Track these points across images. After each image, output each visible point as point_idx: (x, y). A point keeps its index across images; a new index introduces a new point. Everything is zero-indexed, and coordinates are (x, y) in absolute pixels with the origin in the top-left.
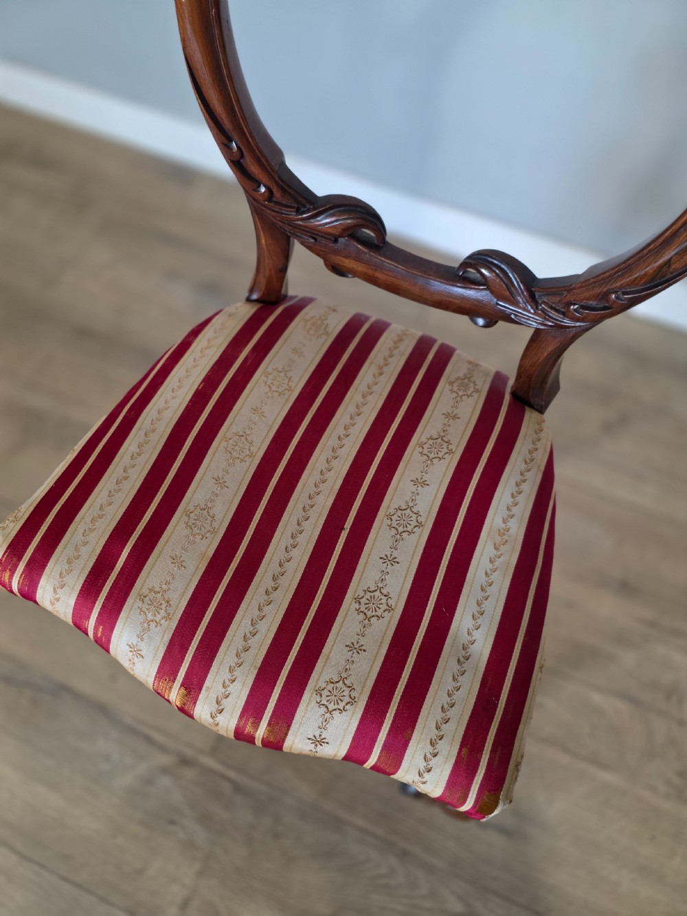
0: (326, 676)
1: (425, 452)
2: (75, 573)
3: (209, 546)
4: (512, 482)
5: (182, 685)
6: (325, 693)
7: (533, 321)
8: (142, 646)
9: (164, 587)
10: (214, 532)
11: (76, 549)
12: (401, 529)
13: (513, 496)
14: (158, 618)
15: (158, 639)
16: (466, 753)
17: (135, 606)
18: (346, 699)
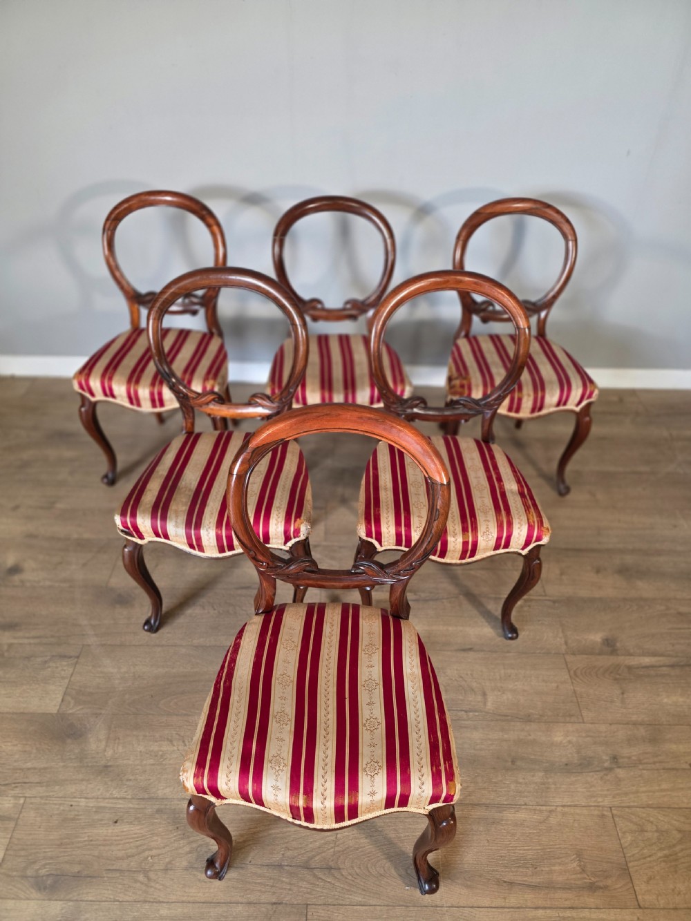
0: (365, 762)
1: (367, 652)
2: (234, 764)
3: (290, 727)
4: (407, 653)
5: (304, 794)
6: (367, 769)
7: (390, 581)
8: (278, 784)
9: (279, 752)
10: (289, 720)
11: (231, 752)
12: (370, 689)
13: (410, 658)
14: (281, 767)
15: (285, 778)
16: (434, 769)
17: (269, 767)
18: (378, 768)
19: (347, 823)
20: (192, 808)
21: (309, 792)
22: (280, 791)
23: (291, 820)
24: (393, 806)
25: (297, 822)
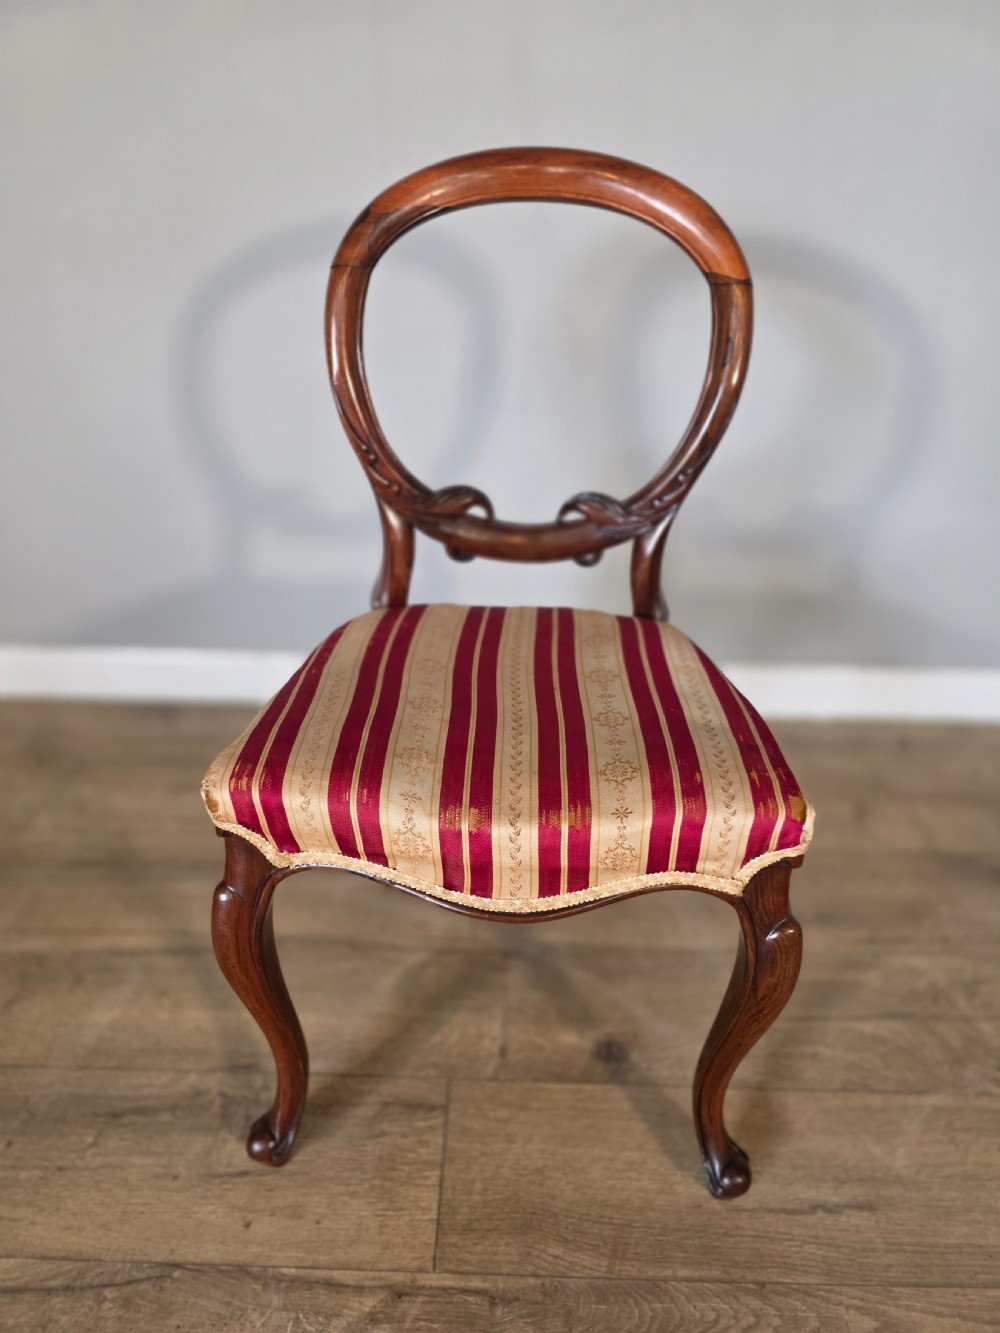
0: (601, 763)
3: (443, 713)
5: (471, 806)
6: (608, 773)
8: (416, 789)
9: (418, 744)
10: (442, 707)
14: (423, 764)
15: (430, 779)
16: (754, 775)
17: (396, 762)
18: (630, 770)
19: (564, 899)
20: (223, 897)
21: (483, 799)
22: (418, 801)
23: (439, 891)
24: (665, 869)
25: (455, 896)
